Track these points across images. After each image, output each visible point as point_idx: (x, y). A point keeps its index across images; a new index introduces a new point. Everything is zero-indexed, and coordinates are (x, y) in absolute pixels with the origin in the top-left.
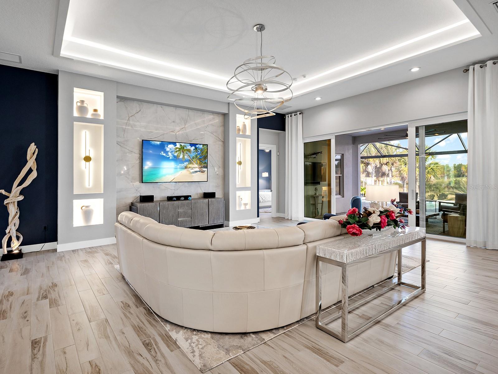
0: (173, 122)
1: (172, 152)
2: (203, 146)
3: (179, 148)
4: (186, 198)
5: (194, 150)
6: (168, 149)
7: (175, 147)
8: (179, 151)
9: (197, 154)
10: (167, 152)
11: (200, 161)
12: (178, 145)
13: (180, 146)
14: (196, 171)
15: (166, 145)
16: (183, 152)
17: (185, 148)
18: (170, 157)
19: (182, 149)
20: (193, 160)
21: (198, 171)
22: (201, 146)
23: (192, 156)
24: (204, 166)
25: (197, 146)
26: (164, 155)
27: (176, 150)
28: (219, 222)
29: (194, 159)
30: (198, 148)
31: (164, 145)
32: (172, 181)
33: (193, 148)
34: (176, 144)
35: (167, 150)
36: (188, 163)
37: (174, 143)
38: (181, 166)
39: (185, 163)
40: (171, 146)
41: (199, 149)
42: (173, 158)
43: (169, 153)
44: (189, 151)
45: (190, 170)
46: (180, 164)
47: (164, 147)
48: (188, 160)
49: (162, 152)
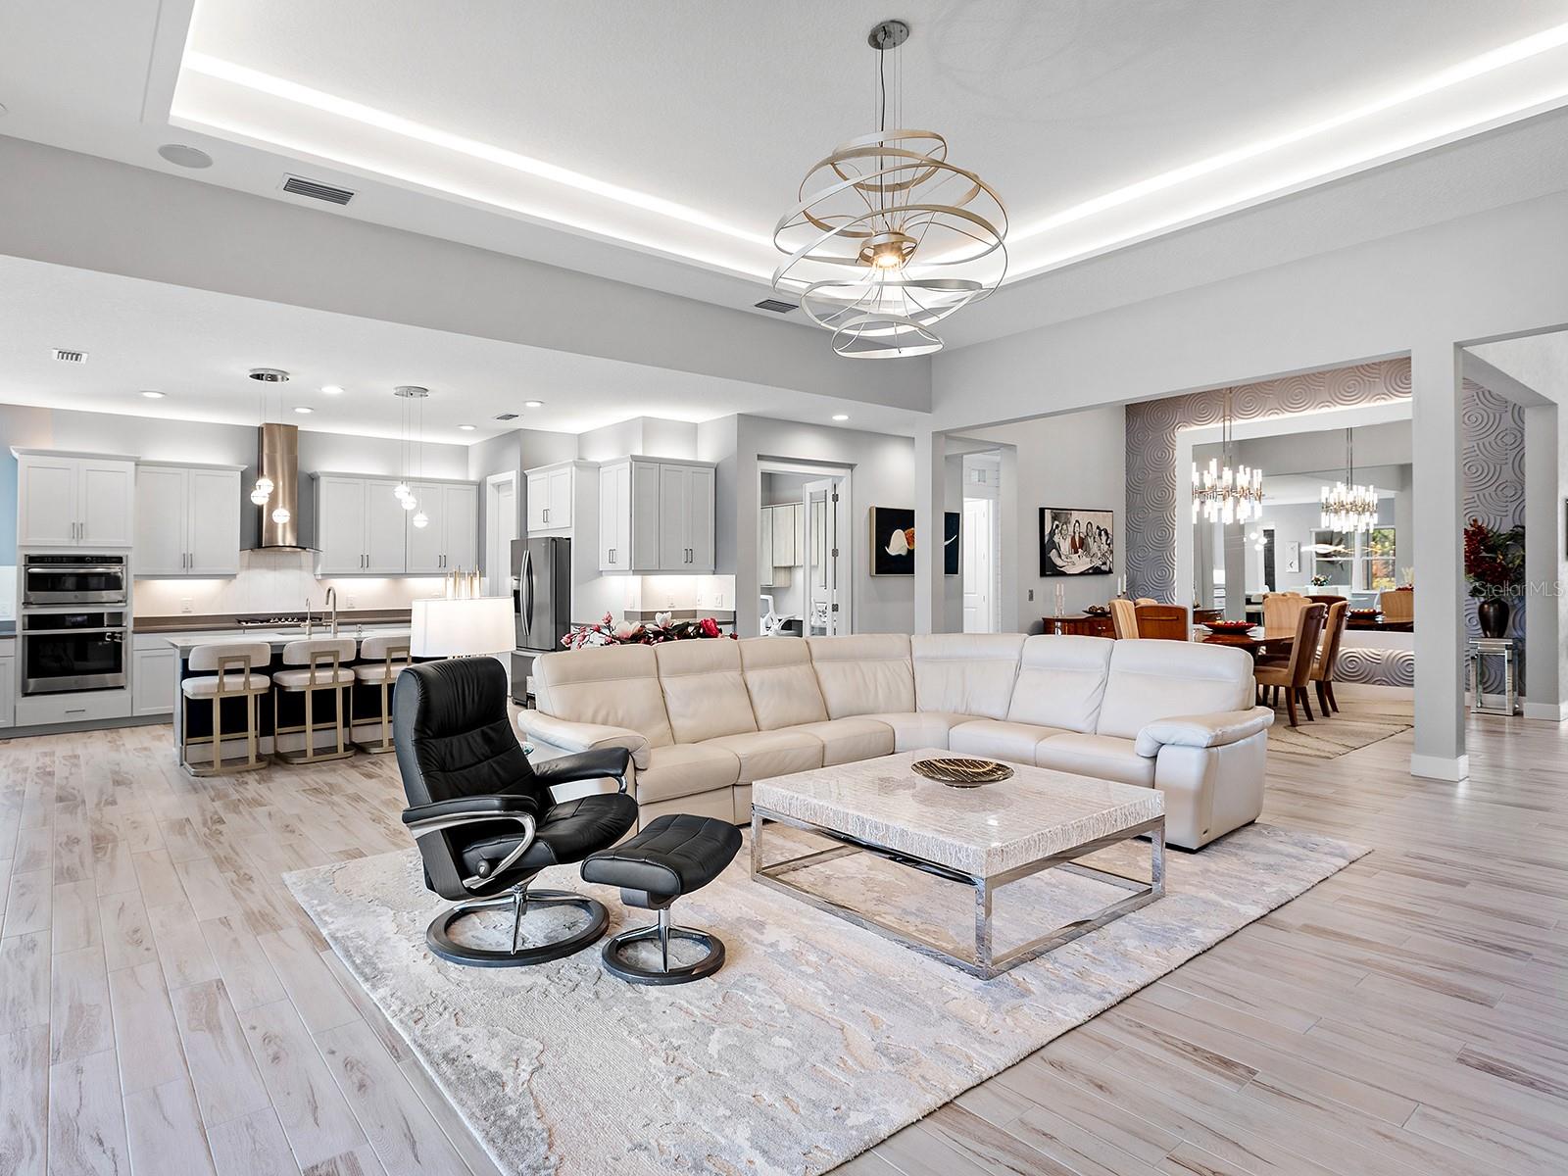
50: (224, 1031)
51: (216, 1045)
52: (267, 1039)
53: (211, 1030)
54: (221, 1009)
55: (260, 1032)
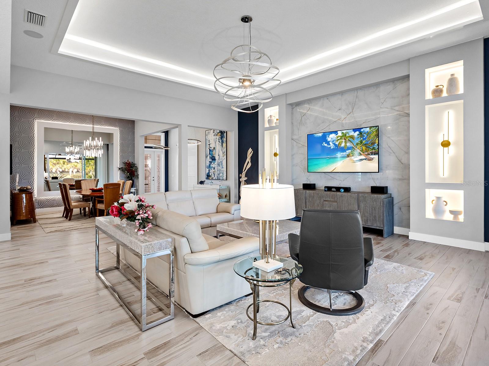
0: (339, 110)
1: (333, 141)
2: (370, 129)
3: (341, 136)
4: (347, 190)
5: (358, 135)
6: (329, 139)
7: (337, 136)
8: (340, 139)
9: (362, 139)
10: (328, 143)
11: (366, 147)
12: (340, 133)
13: (342, 134)
14: (361, 159)
15: (327, 136)
16: (345, 139)
17: (347, 135)
18: (331, 147)
19: (344, 136)
20: (356, 147)
21: (364, 159)
22: (368, 129)
23: (356, 143)
24: (372, 152)
25: (362, 130)
26: (326, 145)
27: (338, 139)
28: (375, 225)
29: (358, 145)
30: (363, 132)
31: (326, 135)
32: (333, 171)
33: (357, 133)
34: (337, 133)
35: (328, 141)
36: (350, 151)
37: (336, 132)
38: (343, 154)
39: (347, 151)
40: (333, 136)
41: (365, 133)
42: (334, 148)
43: (331, 143)
44: (352, 137)
45: (353, 159)
46: (341, 153)
47: (326, 137)
48: (351, 147)
49: (324, 143)
50: (451, 340)
51: (457, 338)
52: (440, 328)
53: (455, 344)
54: (444, 348)
55: (440, 332)
